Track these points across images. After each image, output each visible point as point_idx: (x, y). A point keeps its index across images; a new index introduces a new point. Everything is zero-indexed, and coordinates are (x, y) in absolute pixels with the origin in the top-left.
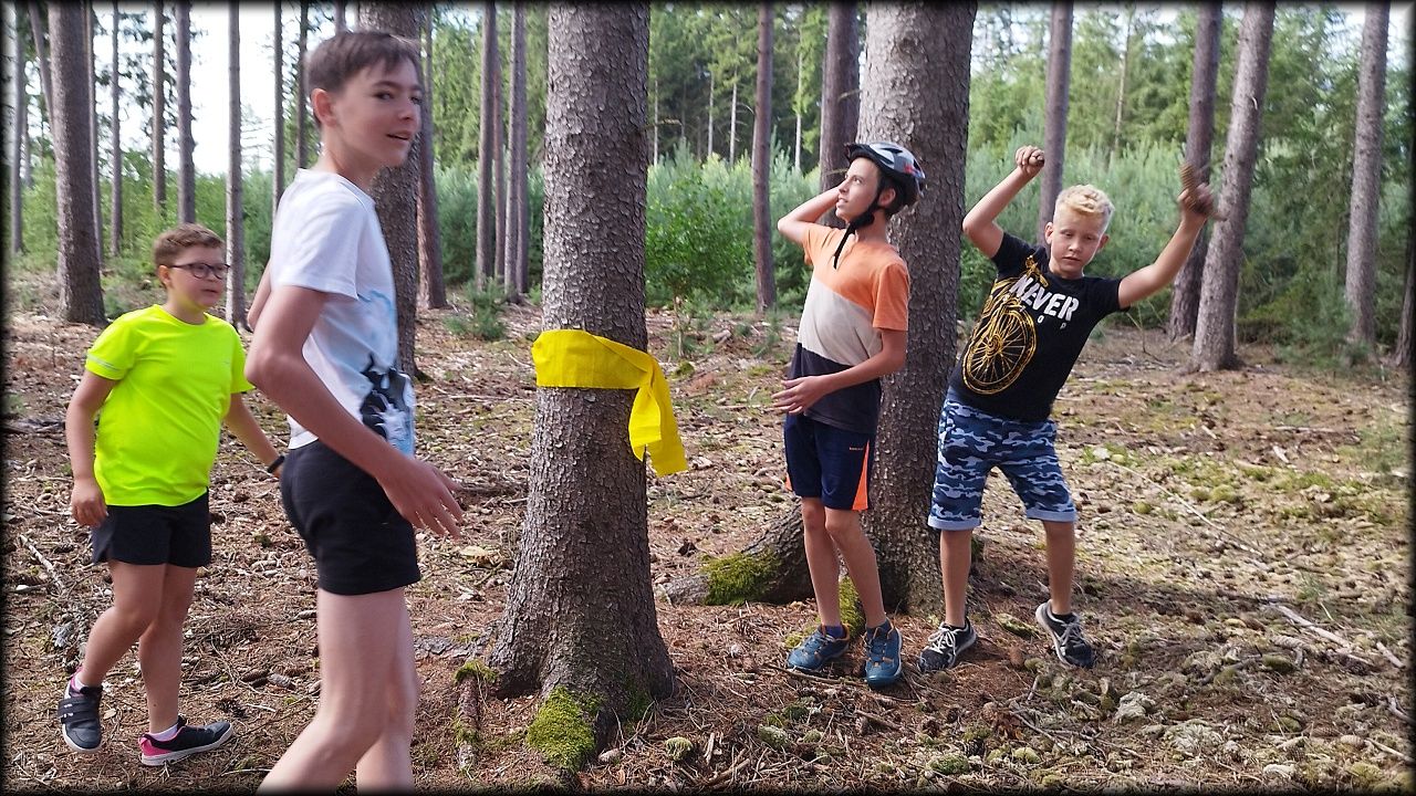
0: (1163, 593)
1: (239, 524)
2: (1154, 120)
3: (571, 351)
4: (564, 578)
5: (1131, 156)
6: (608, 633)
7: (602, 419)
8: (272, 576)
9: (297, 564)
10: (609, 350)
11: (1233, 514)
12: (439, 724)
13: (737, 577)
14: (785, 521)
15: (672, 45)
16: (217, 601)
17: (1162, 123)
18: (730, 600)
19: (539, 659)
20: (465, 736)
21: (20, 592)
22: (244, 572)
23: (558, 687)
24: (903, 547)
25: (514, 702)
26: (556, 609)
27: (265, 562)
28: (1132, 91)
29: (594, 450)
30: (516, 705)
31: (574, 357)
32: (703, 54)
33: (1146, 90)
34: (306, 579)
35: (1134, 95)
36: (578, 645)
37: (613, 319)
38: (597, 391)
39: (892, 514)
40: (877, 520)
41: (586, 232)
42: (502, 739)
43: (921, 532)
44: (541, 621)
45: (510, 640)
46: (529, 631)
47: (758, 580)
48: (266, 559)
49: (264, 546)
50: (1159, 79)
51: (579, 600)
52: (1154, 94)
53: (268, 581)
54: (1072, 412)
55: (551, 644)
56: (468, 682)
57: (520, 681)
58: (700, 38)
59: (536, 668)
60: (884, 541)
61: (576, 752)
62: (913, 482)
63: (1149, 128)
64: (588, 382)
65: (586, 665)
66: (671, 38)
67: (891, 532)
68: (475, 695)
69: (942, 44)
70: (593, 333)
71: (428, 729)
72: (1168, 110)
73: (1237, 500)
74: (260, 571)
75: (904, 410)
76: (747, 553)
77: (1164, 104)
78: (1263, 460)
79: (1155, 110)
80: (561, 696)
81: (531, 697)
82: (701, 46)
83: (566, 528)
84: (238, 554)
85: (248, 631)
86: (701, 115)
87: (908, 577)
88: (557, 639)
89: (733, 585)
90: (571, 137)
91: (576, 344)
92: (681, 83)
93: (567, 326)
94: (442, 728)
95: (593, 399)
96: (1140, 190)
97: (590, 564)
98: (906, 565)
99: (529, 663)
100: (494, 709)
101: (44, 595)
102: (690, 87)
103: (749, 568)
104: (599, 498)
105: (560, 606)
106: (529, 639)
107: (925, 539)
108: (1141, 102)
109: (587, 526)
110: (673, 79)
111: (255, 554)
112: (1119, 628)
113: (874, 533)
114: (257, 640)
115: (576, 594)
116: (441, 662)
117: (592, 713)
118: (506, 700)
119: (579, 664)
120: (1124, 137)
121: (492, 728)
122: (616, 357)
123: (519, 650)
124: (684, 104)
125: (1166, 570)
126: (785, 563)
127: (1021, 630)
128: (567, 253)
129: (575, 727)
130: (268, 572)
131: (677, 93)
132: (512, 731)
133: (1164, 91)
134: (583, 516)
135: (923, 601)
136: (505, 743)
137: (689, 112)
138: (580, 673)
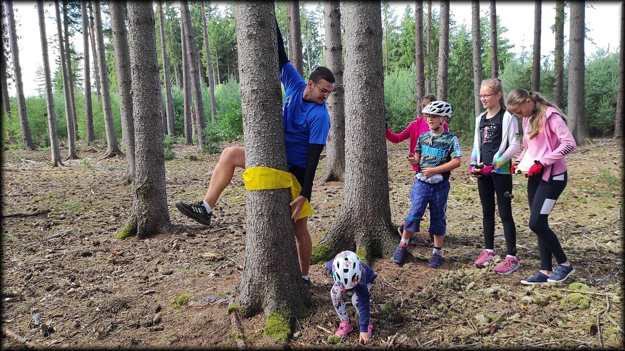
0: (464, 238)
1: (99, 255)
2: (398, 60)
3: (261, 175)
4: (268, 266)
5: (393, 74)
6: (288, 285)
7: (276, 201)
8: (123, 277)
9: (132, 270)
10: (276, 173)
11: (470, 204)
12: (225, 333)
13: (319, 253)
14: (333, 229)
15: (221, 38)
16: (104, 292)
17: (400, 62)
18: (318, 262)
19: (261, 300)
20: (239, 337)
21: (8, 301)
22: (109, 277)
23: (272, 310)
24: (378, 233)
25: (253, 318)
26: (266, 279)
27: (118, 271)
28: (390, 50)
29: (274, 214)
30: (254, 320)
31: (263, 177)
32: (233, 41)
33: (394, 50)
34: (139, 277)
35: (390, 52)
36: (277, 292)
37: (276, 161)
38: (273, 190)
39: (373, 221)
40: (367, 224)
41: (263, 128)
42: (254, 335)
43: (384, 227)
44: (260, 285)
45: (248, 294)
46: (255, 289)
47: (327, 253)
48: (117, 270)
49: (114, 264)
50: (398, 46)
51: (275, 274)
52: (397, 51)
53: (123, 280)
54: (401, 171)
55: (266, 293)
56: (233, 314)
57: (254, 310)
58: (231, 35)
59: (260, 303)
60: (371, 232)
61: (286, 336)
62: (379, 208)
63: (397, 63)
64: (269, 187)
65: (281, 299)
66: (220, 35)
67: (373, 228)
68: (237, 318)
69: (373, 47)
70: (270, 167)
71: (221, 336)
72: (402, 57)
73: (470, 199)
74: (116, 275)
75: (373, 182)
76: (321, 243)
77: (401, 55)
78: (468, 182)
79: (398, 57)
80: (275, 314)
81: (259, 315)
82: (232, 38)
83: (266, 246)
84: (104, 269)
85: (124, 305)
86: (235, 64)
87: (381, 244)
88: (268, 291)
89: (318, 256)
90: (253, 91)
91: (263, 172)
92: (226, 52)
93: (258, 165)
94: (227, 335)
95: (272, 193)
96: (398, 86)
97: (278, 259)
98: (380, 240)
99: (257, 302)
100: (245, 323)
101: (19, 301)
102: (229, 54)
103: (323, 249)
104: (278, 232)
105: (267, 277)
106: (256, 292)
107: (385, 229)
108: (393, 55)
109: (275, 244)
110: (223, 51)
111: (112, 268)
112: (456, 253)
113: (367, 230)
114: (129, 308)
115: (273, 272)
116: (215, 306)
117: (287, 319)
118: (249, 318)
119: (279, 299)
120: (389, 67)
121: (247, 332)
122: (280, 176)
123: (252, 297)
124: (228, 60)
125: (461, 229)
126: (336, 245)
127: (424, 259)
128: (256, 137)
129: (283, 325)
130: (121, 276)
131: (225, 56)
132: (256, 331)
133: (400, 50)
134: (273, 240)
135: (388, 253)
136: (256, 337)
137: (230, 63)
138: (280, 303)
